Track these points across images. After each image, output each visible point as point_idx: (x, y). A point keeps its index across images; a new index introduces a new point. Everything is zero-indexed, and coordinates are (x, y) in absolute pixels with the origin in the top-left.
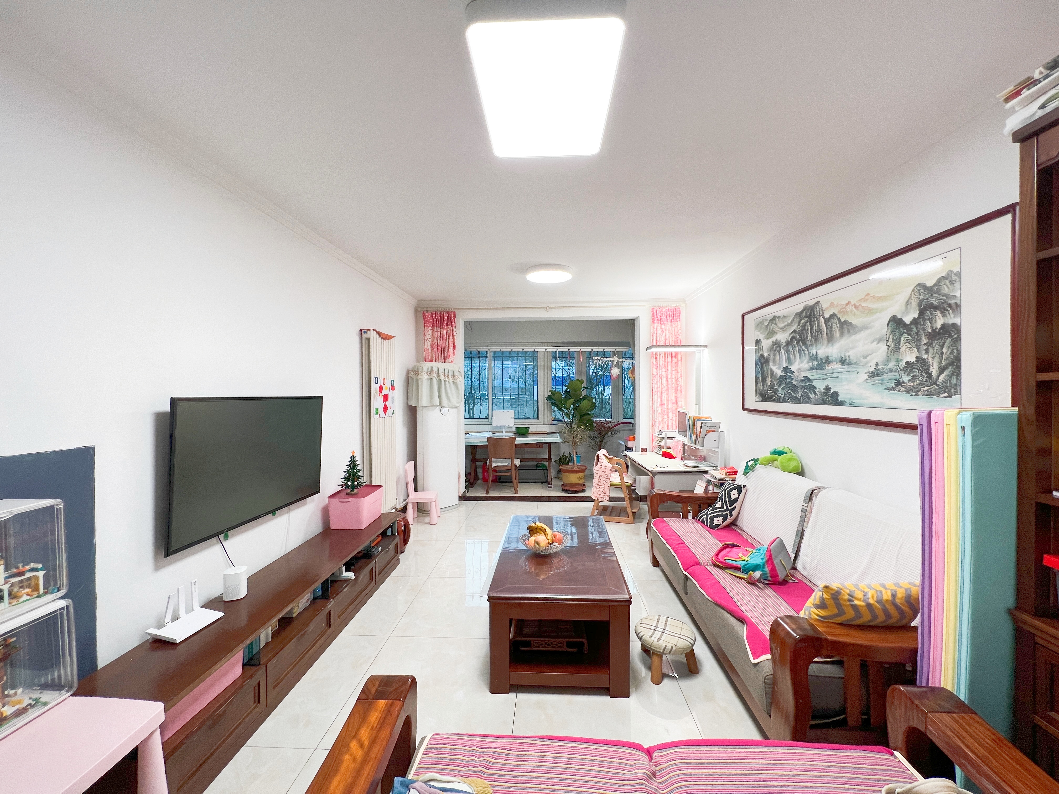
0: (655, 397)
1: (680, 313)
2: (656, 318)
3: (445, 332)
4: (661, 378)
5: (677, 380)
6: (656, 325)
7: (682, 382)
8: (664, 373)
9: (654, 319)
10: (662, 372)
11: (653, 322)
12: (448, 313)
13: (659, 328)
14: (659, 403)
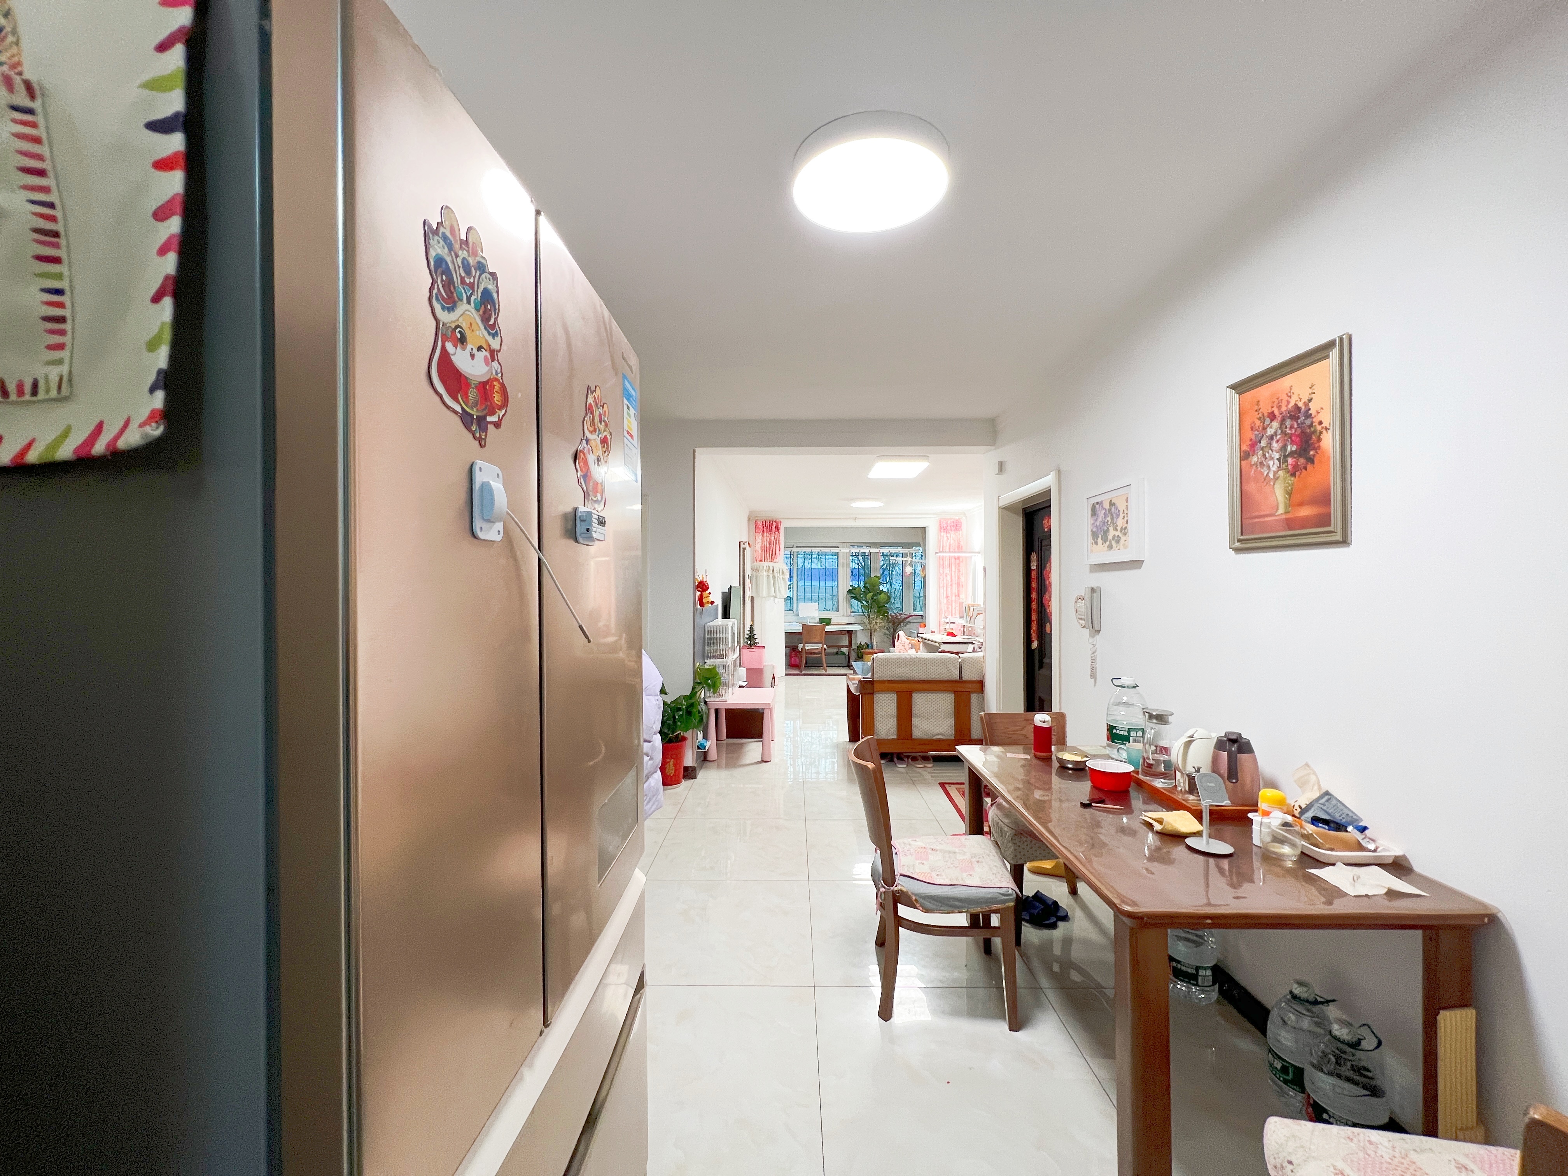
0: (942, 591)
1: (961, 524)
2: (944, 528)
3: (773, 538)
4: (946, 576)
5: (959, 578)
6: (942, 533)
7: (963, 579)
8: (948, 572)
9: (941, 529)
10: (947, 571)
11: (940, 531)
12: (775, 521)
13: (945, 536)
14: (945, 596)
